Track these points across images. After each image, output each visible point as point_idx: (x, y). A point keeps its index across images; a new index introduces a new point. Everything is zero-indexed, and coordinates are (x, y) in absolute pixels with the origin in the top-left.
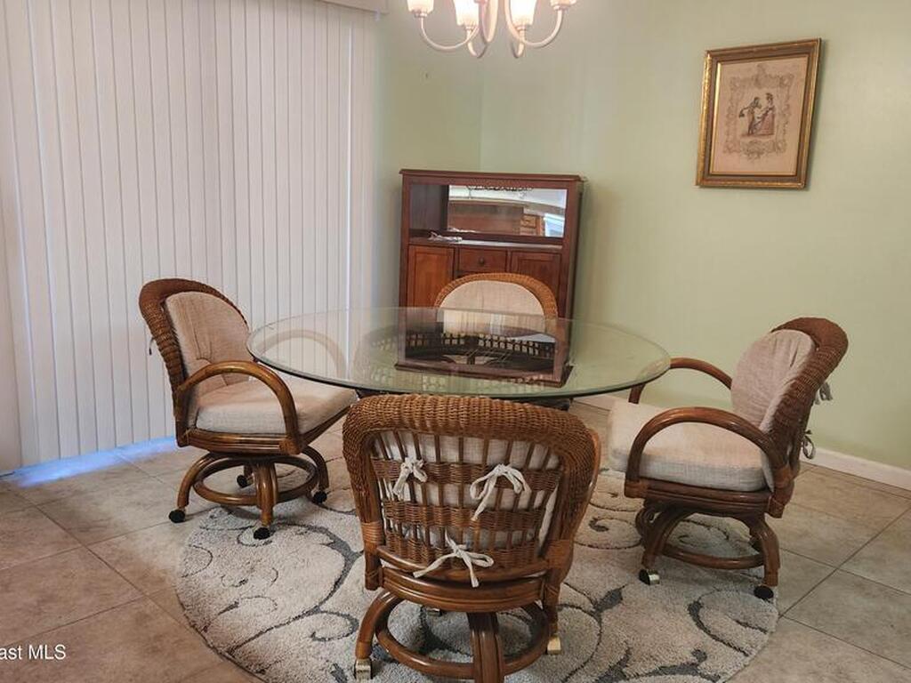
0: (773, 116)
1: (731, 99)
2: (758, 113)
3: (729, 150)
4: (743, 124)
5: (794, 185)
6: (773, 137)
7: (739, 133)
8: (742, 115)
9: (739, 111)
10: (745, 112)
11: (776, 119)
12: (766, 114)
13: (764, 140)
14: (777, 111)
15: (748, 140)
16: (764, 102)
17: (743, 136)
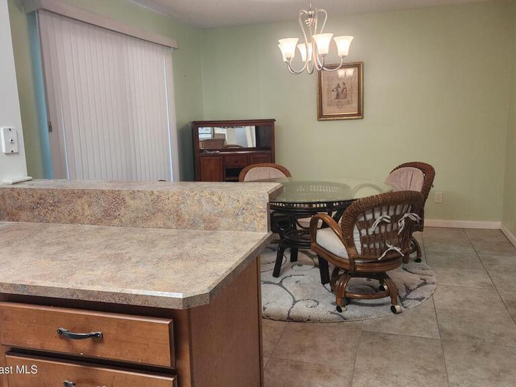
0: (346, 91)
1: (328, 85)
2: (340, 90)
3: (329, 105)
4: (334, 94)
5: (359, 117)
6: (347, 99)
7: (333, 97)
8: (333, 91)
9: (332, 90)
10: (335, 90)
11: (347, 92)
12: (343, 90)
13: (343, 100)
14: (348, 89)
15: (337, 100)
16: (342, 86)
17: (334, 99)
